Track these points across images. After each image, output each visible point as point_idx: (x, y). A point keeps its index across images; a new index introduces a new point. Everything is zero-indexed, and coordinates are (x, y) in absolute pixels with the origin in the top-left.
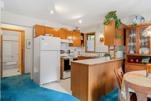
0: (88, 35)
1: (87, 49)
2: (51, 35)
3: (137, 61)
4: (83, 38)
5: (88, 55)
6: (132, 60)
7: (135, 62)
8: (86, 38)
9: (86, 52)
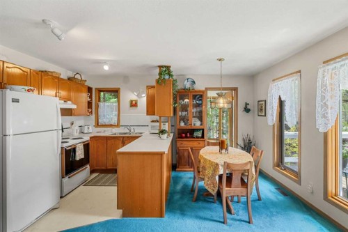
0: (100, 90)
1: (100, 120)
2: (33, 90)
3: (188, 135)
4: (91, 97)
5: (105, 131)
6: (184, 135)
7: (186, 137)
8: (97, 98)
9: (97, 125)
